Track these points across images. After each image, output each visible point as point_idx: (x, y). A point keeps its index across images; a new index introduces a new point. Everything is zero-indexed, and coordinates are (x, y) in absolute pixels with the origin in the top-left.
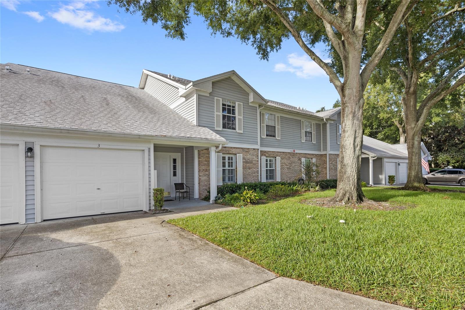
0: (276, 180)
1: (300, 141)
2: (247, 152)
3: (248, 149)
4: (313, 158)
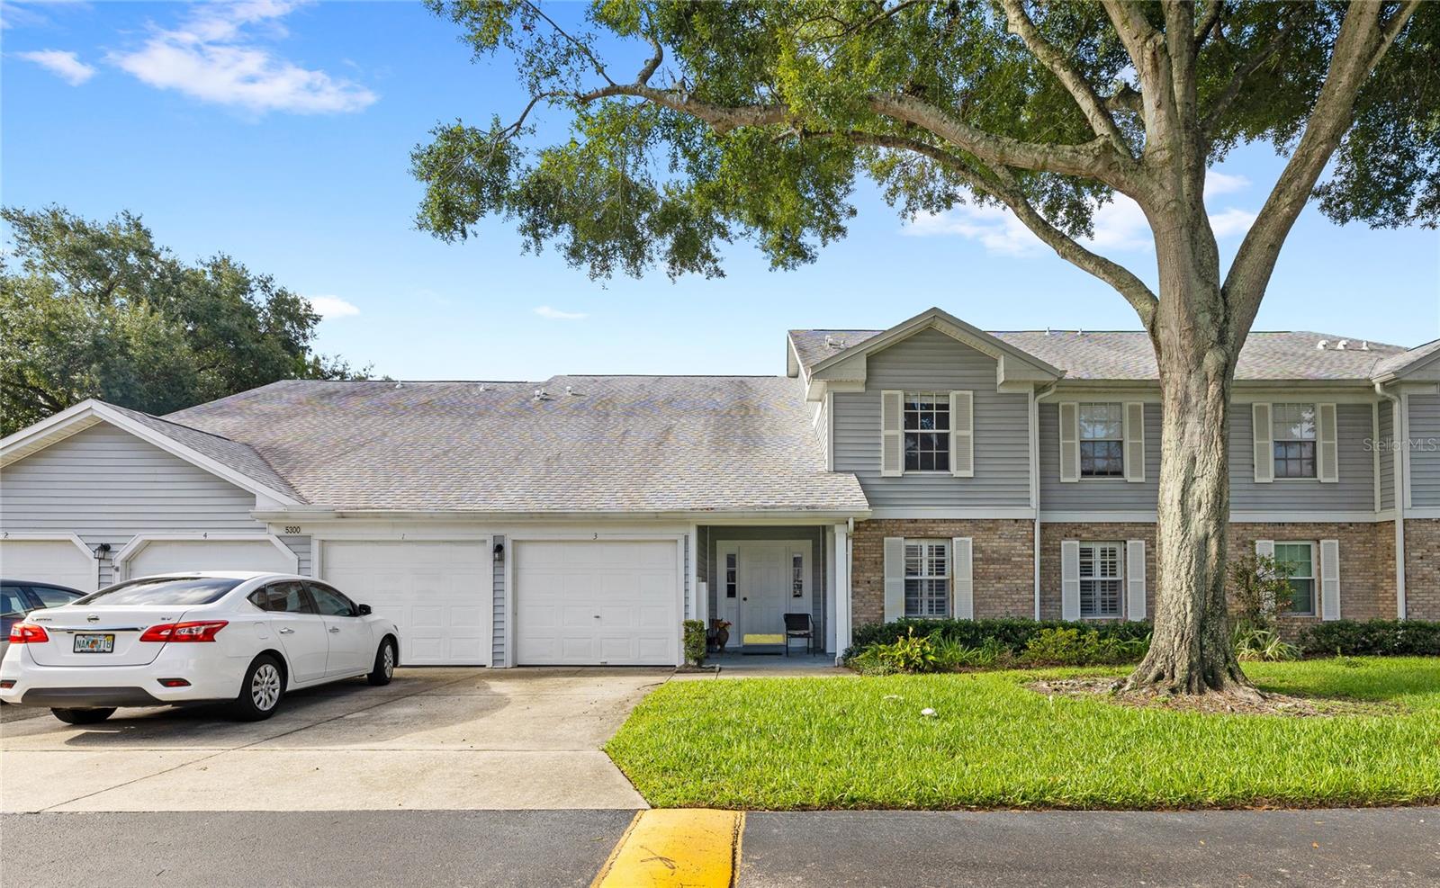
0: (1126, 615)
1: (1250, 481)
2: (990, 529)
3: (994, 521)
4: (1323, 538)
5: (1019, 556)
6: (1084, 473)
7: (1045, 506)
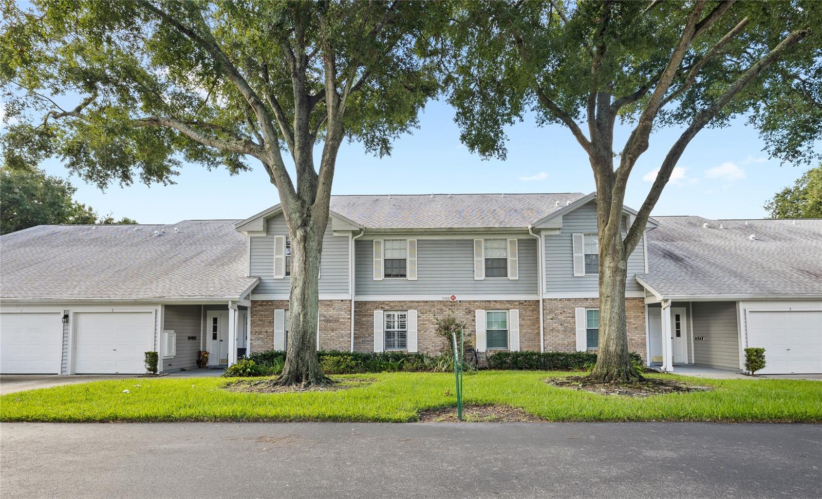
0: (408, 349)
1: (472, 279)
2: (328, 305)
3: (331, 301)
4: (511, 309)
5: (343, 318)
6: (386, 276)
7: (358, 292)
